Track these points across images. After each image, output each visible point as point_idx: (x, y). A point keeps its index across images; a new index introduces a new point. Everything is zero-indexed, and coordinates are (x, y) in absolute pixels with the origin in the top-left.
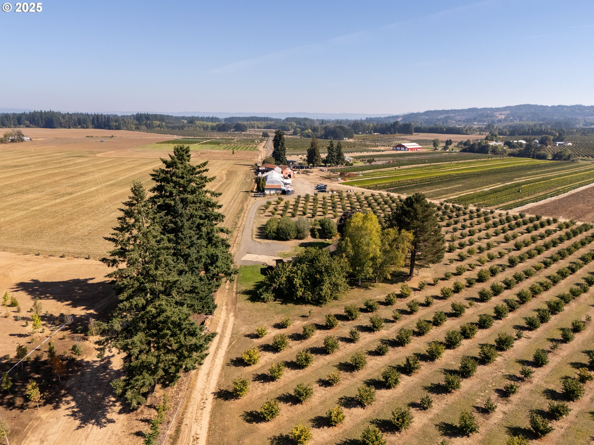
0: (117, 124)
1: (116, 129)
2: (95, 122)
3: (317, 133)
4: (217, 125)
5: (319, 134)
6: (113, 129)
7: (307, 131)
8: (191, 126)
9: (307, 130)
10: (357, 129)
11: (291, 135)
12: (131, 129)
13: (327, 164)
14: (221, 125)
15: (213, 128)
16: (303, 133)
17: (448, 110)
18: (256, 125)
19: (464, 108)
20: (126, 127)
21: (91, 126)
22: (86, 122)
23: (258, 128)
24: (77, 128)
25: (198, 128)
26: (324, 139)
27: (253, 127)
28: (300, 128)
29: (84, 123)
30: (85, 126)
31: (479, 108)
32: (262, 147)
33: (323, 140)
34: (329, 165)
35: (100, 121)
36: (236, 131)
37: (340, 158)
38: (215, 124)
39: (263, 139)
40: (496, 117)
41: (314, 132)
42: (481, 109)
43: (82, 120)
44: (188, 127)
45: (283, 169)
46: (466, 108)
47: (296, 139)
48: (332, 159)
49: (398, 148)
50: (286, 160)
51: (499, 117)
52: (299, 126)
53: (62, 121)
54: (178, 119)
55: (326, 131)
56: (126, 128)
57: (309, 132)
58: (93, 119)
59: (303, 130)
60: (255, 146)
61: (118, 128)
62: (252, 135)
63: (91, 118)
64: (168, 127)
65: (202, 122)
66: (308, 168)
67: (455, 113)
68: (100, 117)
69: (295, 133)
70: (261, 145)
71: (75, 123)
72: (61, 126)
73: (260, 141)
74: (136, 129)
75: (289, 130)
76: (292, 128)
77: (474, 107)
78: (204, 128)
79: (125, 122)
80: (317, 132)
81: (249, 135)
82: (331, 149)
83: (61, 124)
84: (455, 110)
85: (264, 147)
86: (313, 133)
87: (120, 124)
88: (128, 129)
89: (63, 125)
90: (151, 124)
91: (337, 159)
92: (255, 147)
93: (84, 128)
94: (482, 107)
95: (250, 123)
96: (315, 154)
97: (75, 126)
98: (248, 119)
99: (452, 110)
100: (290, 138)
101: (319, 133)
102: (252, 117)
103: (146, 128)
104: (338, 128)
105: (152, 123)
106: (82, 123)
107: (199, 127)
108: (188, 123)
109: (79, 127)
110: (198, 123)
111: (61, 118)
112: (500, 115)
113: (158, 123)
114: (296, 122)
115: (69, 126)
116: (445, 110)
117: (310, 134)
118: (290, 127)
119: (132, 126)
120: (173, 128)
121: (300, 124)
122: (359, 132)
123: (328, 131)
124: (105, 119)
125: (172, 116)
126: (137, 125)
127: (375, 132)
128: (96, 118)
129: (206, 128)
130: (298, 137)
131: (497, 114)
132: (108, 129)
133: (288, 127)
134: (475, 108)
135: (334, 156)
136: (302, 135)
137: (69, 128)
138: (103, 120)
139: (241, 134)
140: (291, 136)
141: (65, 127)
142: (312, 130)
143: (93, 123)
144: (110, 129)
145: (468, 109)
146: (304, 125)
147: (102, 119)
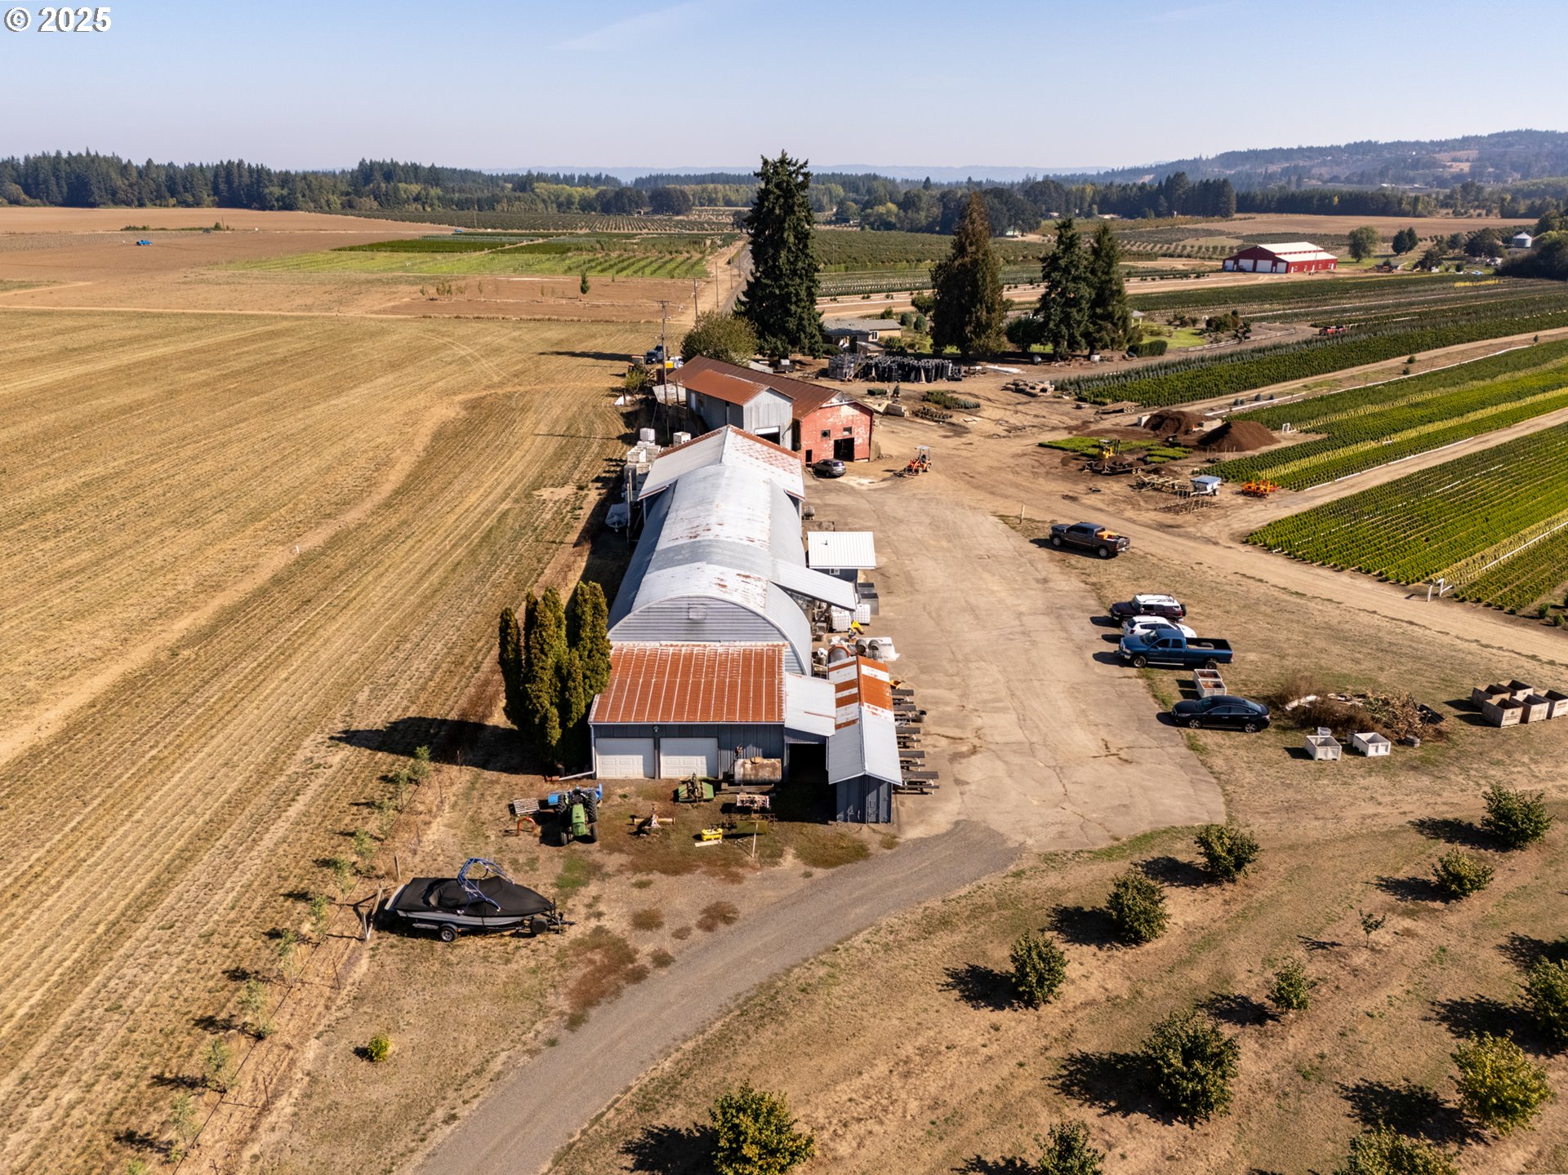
0: (285, 192)
1: (281, 208)
2: (222, 186)
3: (915, 216)
4: (598, 195)
5: (922, 217)
6: (271, 208)
7: (881, 209)
8: (519, 199)
9: (882, 203)
10: (1045, 202)
11: (829, 223)
12: (328, 208)
13: (1035, 348)
14: (610, 195)
15: (586, 205)
16: (869, 215)
17: (1292, 150)
18: (720, 195)
19: (1336, 143)
20: (314, 201)
21: (208, 200)
22: (192, 187)
23: (728, 203)
24: (167, 206)
25: (541, 206)
26: (938, 233)
27: (712, 202)
28: (854, 201)
29: (186, 190)
30: (190, 199)
31: (1382, 141)
32: (722, 262)
33: (935, 236)
34: (1049, 348)
35: (236, 184)
36: (656, 211)
37: (1109, 317)
38: (592, 192)
39: (736, 235)
40: (1444, 167)
41: (905, 211)
42: (1387, 146)
43: (179, 180)
44: (509, 200)
45: (806, 399)
46: (1343, 144)
47: (849, 233)
48: (1066, 319)
49: (1246, 263)
50: (820, 327)
51: (1451, 167)
52: (852, 195)
53: (119, 183)
54: (492, 180)
55: (945, 206)
56: (312, 205)
57: (889, 212)
58: (216, 176)
59: (868, 205)
60: (697, 256)
61: (287, 205)
62: (702, 224)
63: (210, 175)
64: (445, 202)
65: (553, 187)
66: (940, 373)
67: (1309, 157)
68: (235, 170)
69: (841, 218)
70: (723, 254)
71: (158, 190)
72: (116, 199)
73: (723, 240)
74: (343, 207)
75: (821, 209)
76: (831, 201)
77: (1365, 140)
78: (559, 205)
79: (309, 186)
80: (917, 211)
81: (693, 224)
82: (1062, 263)
83: (114, 193)
84: (1311, 149)
85: (729, 263)
86: (902, 213)
87: (292, 192)
88: (319, 209)
89: (121, 195)
90: (391, 193)
91: (1094, 317)
92: (697, 263)
93: (188, 205)
94: (1390, 141)
95: (704, 190)
96: (976, 296)
97: (158, 200)
98: (701, 180)
99: (1300, 150)
100: (827, 231)
101: (923, 214)
102: (712, 175)
103: (375, 205)
104: (989, 197)
105: (396, 190)
106: (182, 190)
107: (544, 201)
108: (514, 190)
109: (173, 201)
110: (541, 188)
111: (113, 175)
112: (1454, 160)
113: (415, 188)
114: (843, 185)
115: (139, 200)
116: (1281, 150)
117: (893, 219)
118: (825, 200)
119: (333, 198)
120: (462, 205)
121: (857, 191)
122: (1049, 210)
123: (952, 205)
124: (251, 176)
125: (480, 174)
126: (348, 194)
127: (1101, 212)
128: (223, 174)
129: (564, 205)
130: (851, 228)
131: (1444, 157)
132: (259, 209)
133: (818, 200)
134: (1369, 142)
135: (1075, 303)
136: (865, 221)
137: (141, 205)
138: (246, 180)
139: (670, 220)
140: (828, 227)
141: (128, 204)
142: (899, 205)
143: (216, 191)
144: (263, 208)
145: (1348, 146)
146: (869, 192)
147: (240, 176)
